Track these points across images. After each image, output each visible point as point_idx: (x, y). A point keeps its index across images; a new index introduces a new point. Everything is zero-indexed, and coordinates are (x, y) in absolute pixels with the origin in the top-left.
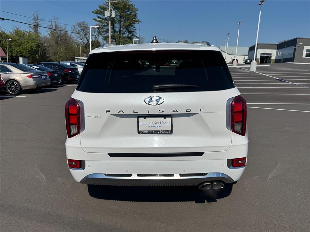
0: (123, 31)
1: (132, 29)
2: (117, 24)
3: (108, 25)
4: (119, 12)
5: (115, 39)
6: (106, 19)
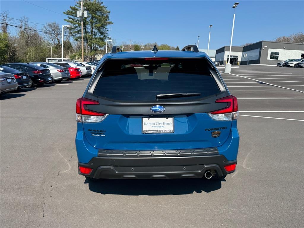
0: (95, 32)
1: (104, 30)
2: (88, 25)
3: (80, 26)
4: (91, 13)
5: (87, 40)
6: (77, 20)
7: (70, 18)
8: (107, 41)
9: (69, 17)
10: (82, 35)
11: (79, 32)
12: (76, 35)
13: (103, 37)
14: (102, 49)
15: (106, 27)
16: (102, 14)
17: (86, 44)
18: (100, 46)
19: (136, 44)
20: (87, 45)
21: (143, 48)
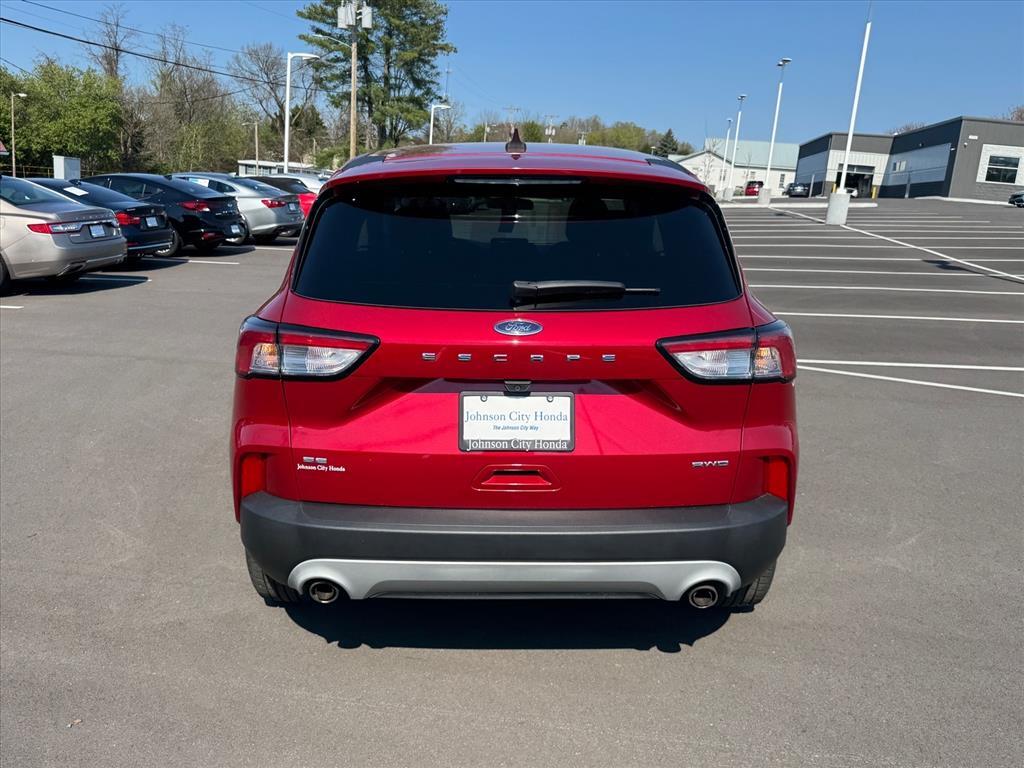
0: (396, 78)
1: (426, 72)
2: (376, 55)
3: (347, 58)
4: (386, 17)
5: (370, 103)
6: (341, 37)
7: (318, 31)
8: (433, 107)
9: (313, 27)
10: (354, 86)
11: (345, 77)
12: (335, 87)
13: (423, 95)
14: (420, 134)
15: (435, 61)
16: (421, 18)
17: (366, 118)
18: (411, 125)
19: (530, 119)
20: (371, 120)
21: (554, 134)
